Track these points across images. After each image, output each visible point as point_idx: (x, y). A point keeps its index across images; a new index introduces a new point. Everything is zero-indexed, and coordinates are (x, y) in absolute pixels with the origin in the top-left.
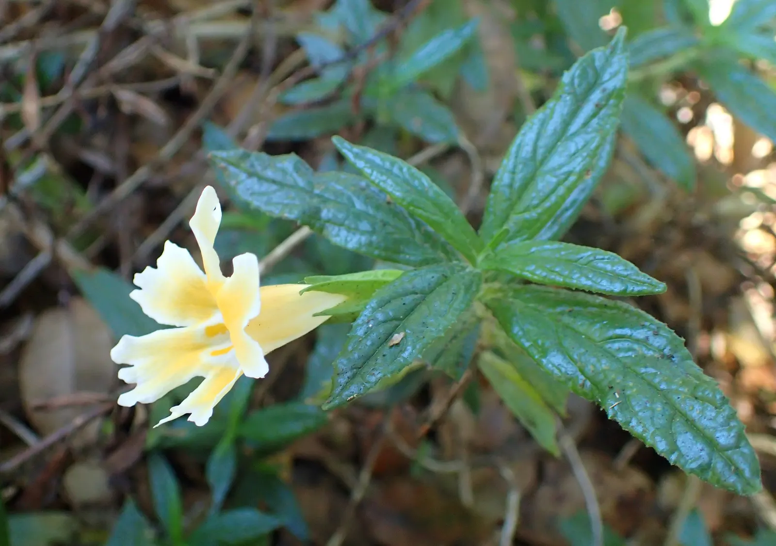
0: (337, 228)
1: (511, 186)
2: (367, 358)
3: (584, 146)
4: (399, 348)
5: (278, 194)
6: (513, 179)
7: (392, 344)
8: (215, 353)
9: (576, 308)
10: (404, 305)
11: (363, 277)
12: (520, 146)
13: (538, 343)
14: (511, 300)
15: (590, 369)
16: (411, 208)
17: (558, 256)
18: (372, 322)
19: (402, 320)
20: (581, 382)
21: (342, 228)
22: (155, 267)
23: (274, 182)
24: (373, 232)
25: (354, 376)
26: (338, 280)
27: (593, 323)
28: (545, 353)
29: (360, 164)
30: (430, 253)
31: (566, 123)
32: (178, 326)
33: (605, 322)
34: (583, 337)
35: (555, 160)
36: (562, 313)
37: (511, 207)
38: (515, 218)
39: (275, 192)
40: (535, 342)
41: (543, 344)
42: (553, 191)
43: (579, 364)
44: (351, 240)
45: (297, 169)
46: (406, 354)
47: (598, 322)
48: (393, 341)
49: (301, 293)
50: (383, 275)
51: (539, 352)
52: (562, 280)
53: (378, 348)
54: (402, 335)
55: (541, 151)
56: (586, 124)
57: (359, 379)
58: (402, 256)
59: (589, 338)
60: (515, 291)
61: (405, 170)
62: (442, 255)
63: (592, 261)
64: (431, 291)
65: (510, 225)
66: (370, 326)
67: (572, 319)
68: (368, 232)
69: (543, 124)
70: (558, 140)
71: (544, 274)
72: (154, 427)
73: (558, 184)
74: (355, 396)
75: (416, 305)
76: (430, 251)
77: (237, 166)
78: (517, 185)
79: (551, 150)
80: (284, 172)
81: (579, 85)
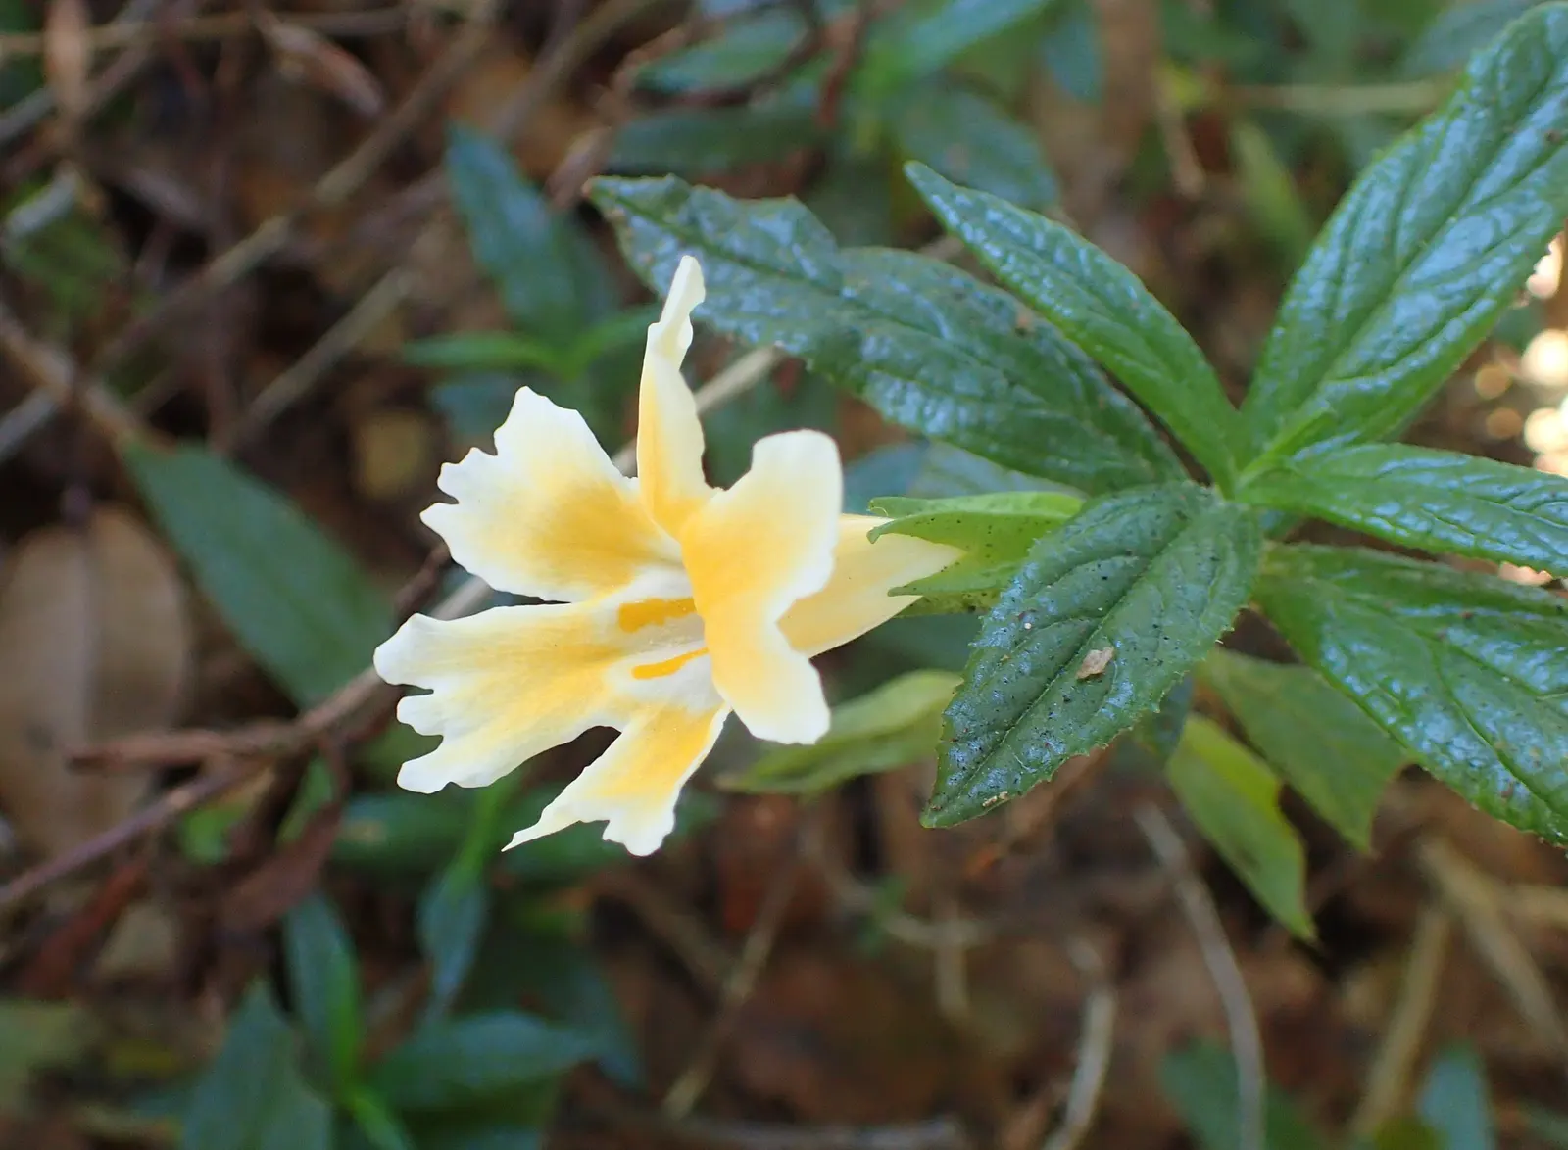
0: (898, 384)
1: (1327, 312)
2: (1023, 707)
3: (1516, 230)
4: (1100, 687)
5: (757, 291)
6: (1333, 298)
7: (1084, 674)
8: (642, 673)
9: (1481, 612)
10: (1105, 582)
11: (992, 506)
12: (1354, 221)
13: (1389, 690)
14: (1310, 580)
15: (1526, 758)
16: (1099, 348)
17: (1454, 483)
18: (1029, 617)
19: (1101, 616)
20: (1502, 786)
21: (912, 384)
22: (492, 450)
23: (745, 261)
24: (988, 398)
25: (996, 747)
26: (940, 510)
27: (1531, 650)
28: (1408, 710)
29: (972, 234)
30: (1116, 459)
31: (1474, 173)
32: (545, 600)
33: (1561, 649)
34: (1506, 679)
35: (1439, 260)
36: (1449, 620)
37: (1324, 364)
38: (1332, 388)
39: (748, 285)
40: (1385, 686)
41: (1405, 693)
42: (1434, 332)
43: (1498, 744)
44: (934, 415)
45: (801, 236)
46: (1118, 701)
47: (1541, 648)
48: (1087, 667)
49: (873, 536)
50: (1035, 504)
51: (1394, 709)
52: (1472, 542)
53: (1049, 680)
54: (1108, 653)
55: (1404, 237)
56: (1518, 179)
57: (1007, 754)
58: (1051, 460)
59: (1521, 685)
60: (1319, 560)
61: (1083, 255)
62: (1144, 464)
63: (1546, 501)
64: (1159, 551)
65: (1319, 406)
66: (1028, 626)
67: (1475, 637)
68: (970, 397)
69: (1415, 169)
70: (1451, 211)
71: (1423, 526)
72: (503, 850)
73: (1449, 314)
74: (1002, 795)
75: (1132, 581)
76: (1115, 453)
77: (653, 215)
78: (1342, 313)
79: (1431, 232)
80: (770, 240)
81: (1509, 86)
